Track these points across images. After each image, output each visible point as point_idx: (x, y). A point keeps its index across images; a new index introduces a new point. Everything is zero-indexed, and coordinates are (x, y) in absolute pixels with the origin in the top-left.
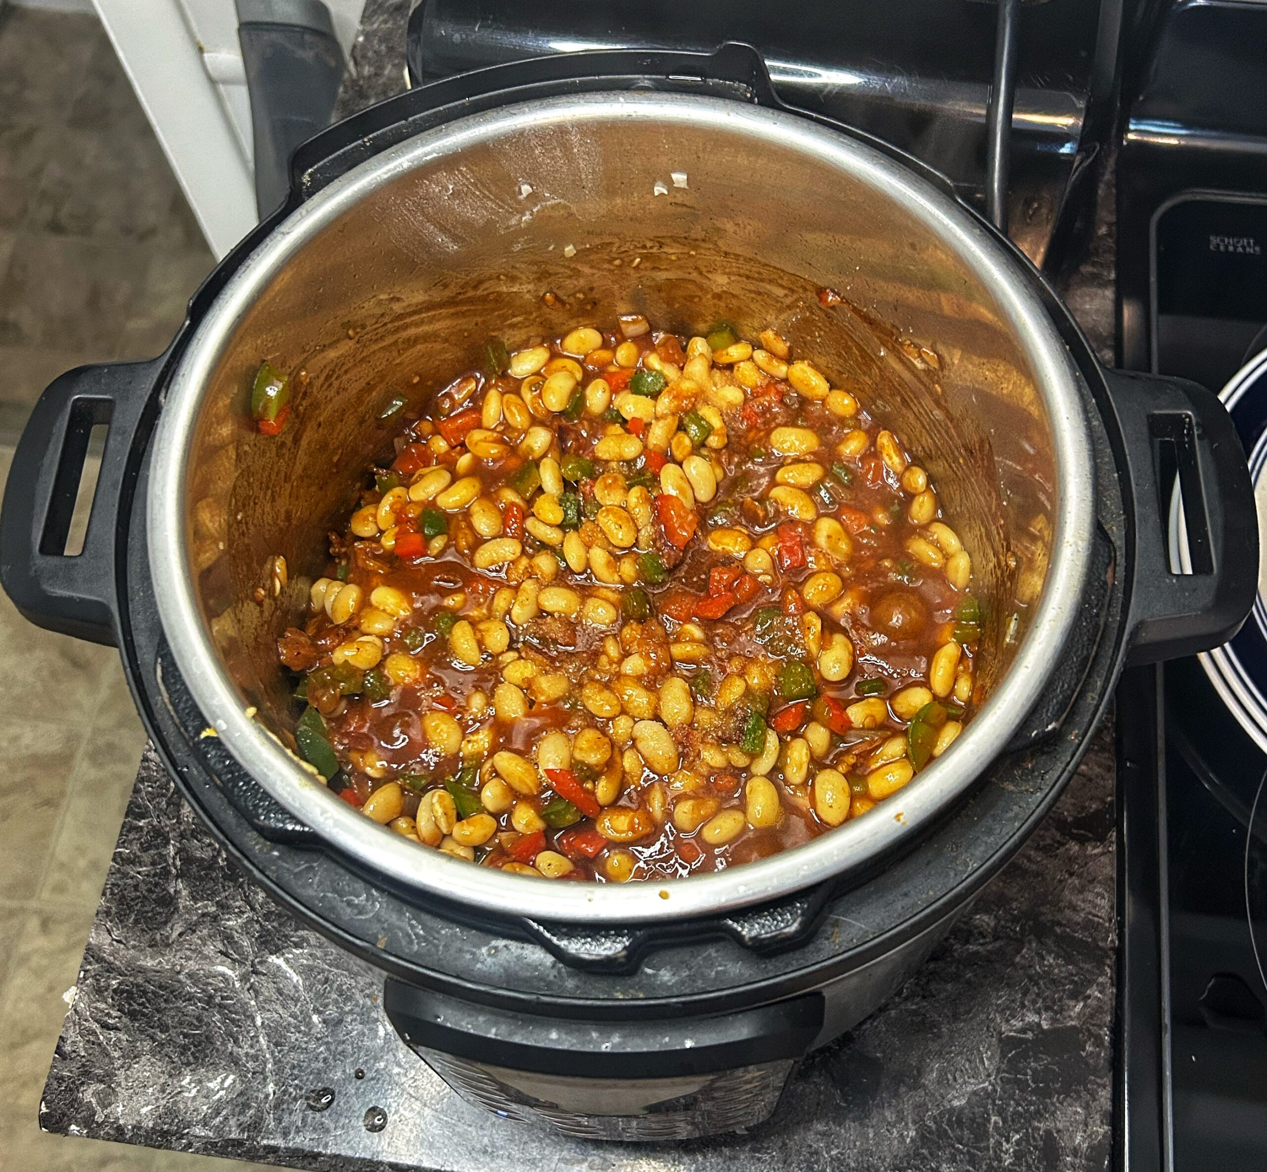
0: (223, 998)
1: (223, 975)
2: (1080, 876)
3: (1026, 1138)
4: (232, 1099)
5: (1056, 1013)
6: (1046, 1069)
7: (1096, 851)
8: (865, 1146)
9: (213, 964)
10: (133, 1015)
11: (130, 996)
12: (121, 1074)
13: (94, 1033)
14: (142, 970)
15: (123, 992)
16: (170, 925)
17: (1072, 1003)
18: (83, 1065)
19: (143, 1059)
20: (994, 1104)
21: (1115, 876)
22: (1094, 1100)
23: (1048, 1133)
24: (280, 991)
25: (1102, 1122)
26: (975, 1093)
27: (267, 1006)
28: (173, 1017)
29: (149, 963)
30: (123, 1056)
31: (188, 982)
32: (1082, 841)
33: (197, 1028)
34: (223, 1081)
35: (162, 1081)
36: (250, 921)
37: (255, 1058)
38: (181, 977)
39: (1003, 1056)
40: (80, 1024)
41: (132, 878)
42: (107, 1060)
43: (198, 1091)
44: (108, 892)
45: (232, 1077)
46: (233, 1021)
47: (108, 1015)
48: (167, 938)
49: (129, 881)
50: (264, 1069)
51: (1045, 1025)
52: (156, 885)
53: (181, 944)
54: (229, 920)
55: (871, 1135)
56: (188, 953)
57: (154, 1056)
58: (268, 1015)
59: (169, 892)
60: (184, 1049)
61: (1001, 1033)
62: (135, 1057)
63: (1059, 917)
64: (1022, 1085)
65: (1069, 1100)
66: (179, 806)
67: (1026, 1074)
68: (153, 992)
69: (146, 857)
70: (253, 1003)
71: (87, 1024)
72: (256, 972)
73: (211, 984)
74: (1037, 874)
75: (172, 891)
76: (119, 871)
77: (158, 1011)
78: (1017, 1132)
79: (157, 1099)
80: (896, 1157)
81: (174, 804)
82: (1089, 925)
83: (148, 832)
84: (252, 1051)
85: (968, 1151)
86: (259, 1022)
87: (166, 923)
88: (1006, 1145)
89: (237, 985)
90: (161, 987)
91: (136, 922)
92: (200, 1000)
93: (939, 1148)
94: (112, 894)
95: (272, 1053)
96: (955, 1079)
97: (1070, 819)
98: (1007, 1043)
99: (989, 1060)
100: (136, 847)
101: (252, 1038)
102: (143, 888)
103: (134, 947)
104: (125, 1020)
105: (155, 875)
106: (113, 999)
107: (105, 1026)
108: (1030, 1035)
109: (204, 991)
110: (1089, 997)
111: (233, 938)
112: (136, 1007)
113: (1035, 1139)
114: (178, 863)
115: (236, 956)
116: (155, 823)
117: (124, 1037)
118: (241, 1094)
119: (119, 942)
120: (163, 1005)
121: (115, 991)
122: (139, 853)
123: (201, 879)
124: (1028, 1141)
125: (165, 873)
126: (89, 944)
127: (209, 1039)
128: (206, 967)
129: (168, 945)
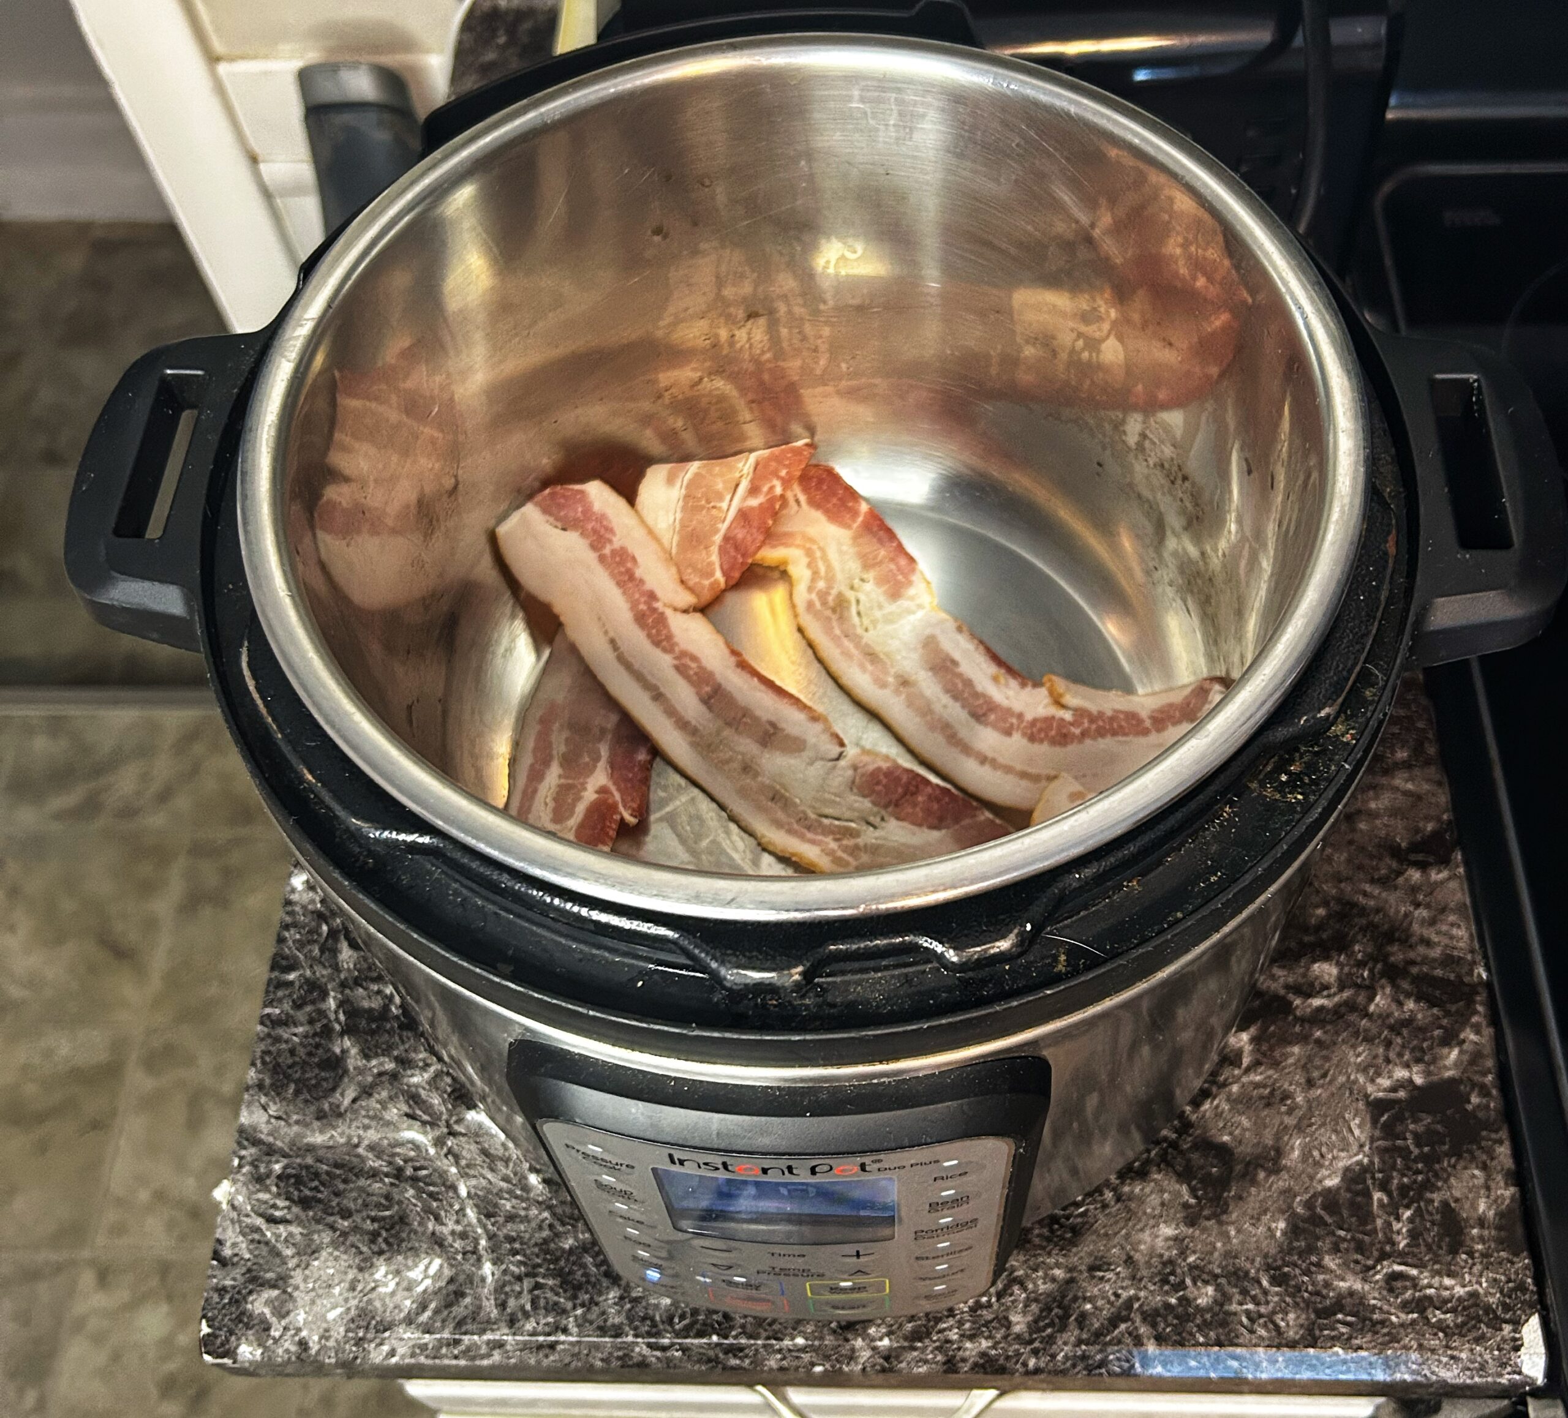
0: (416, 1169)
1: (412, 1142)
2: (1428, 906)
3: (1418, 1212)
4: (440, 1289)
5: (1428, 1064)
6: (1429, 1131)
7: (1441, 876)
8: (1228, 1247)
9: (397, 1129)
10: (305, 1203)
11: (299, 1181)
12: (297, 1277)
13: (258, 1230)
14: (311, 1149)
15: (289, 1176)
16: (339, 1091)
17: (1445, 1051)
18: (249, 1271)
19: (324, 1254)
20: (1373, 1178)
21: (1468, 901)
22: (1492, 1159)
23: (1445, 1204)
24: (485, 1152)
25: (1506, 1184)
26: (1347, 1170)
27: (472, 1172)
28: (355, 1200)
29: (318, 1139)
30: (298, 1254)
31: (370, 1155)
32: (1423, 866)
33: (387, 1209)
34: (427, 1267)
35: (350, 1276)
36: (438, 1075)
37: (463, 1236)
38: (360, 1150)
39: (1375, 1122)
40: (239, 1221)
41: (287, 1042)
42: (278, 1261)
43: (398, 1284)
44: (258, 1063)
45: (437, 1262)
46: (431, 1195)
47: (274, 1206)
48: (338, 1106)
49: (284, 1046)
50: (476, 1247)
51: (1419, 1080)
52: (317, 1046)
53: (356, 1112)
54: (412, 1075)
55: (1233, 1233)
56: (366, 1121)
57: (336, 1249)
58: (474, 1182)
59: (334, 1053)
60: (374, 1236)
61: (1367, 1096)
62: (314, 1252)
63: (1412, 955)
64: (1405, 1153)
65: (1462, 1164)
66: (335, 952)
67: (1405, 1139)
68: (328, 1173)
69: (301, 1015)
70: (454, 1170)
71: (248, 1220)
72: (452, 1134)
73: (398, 1154)
74: (1378, 911)
75: (338, 1050)
76: (269, 1035)
77: (337, 1194)
78: (1408, 1207)
79: (346, 1300)
80: (1266, 1256)
81: (329, 950)
82: (1449, 960)
83: (301, 987)
84: (459, 1228)
85: (1353, 1238)
86: (463, 1191)
87: (333, 1089)
88: (1396, 1226)
89: (432, 1151)
90: (337, 1165)
91: (297, 1092)
92: (387, 1175)
93: (1318, 1238)
94: (264, 1063)
95: (484, 1227)
96: (1322, 1156)
97: (1404, 845)
98: (1377, 1107)
99: (1358, 1129)
100: (287, 1006)
101: (457, 1212)
102: (302, 1052)
103: (297, 1122)
104: (296, 1209)
105: (315, 1034)
106: (277, 1186)
107: (271, 1220)
108: (1402, 1094)
109: (390, 1163)
110: (1464, 1041)
111: (419, 1096)
112: (307, 1193)
113: (1431, 1214)
114: (342, 1017)
115: (426, 1118)
116: (308, 973)
117: (296, 1230)
118: (451, 1280)
119: (278, 1118)
120: (341, 1186)
121: (279, 1177)
122: (291, 1012)
123: (373, 1033)
124: (1422, 1216)
125: (327, 1032)
126: (242, 1125)
127: (402, 1219)
128: (390, 1135)
129: (340, 1115)
